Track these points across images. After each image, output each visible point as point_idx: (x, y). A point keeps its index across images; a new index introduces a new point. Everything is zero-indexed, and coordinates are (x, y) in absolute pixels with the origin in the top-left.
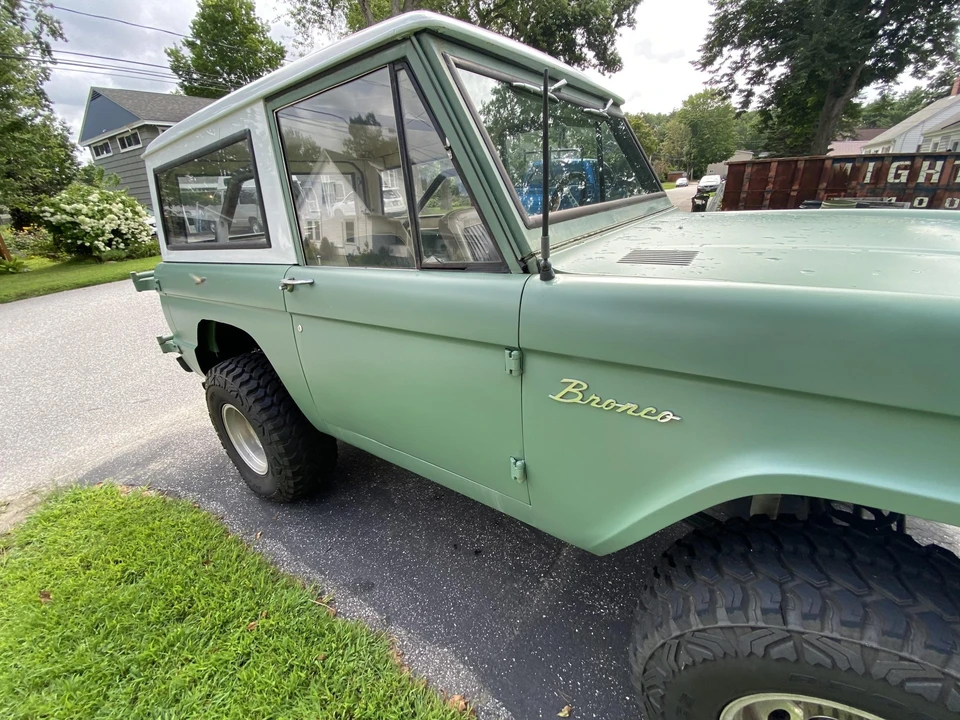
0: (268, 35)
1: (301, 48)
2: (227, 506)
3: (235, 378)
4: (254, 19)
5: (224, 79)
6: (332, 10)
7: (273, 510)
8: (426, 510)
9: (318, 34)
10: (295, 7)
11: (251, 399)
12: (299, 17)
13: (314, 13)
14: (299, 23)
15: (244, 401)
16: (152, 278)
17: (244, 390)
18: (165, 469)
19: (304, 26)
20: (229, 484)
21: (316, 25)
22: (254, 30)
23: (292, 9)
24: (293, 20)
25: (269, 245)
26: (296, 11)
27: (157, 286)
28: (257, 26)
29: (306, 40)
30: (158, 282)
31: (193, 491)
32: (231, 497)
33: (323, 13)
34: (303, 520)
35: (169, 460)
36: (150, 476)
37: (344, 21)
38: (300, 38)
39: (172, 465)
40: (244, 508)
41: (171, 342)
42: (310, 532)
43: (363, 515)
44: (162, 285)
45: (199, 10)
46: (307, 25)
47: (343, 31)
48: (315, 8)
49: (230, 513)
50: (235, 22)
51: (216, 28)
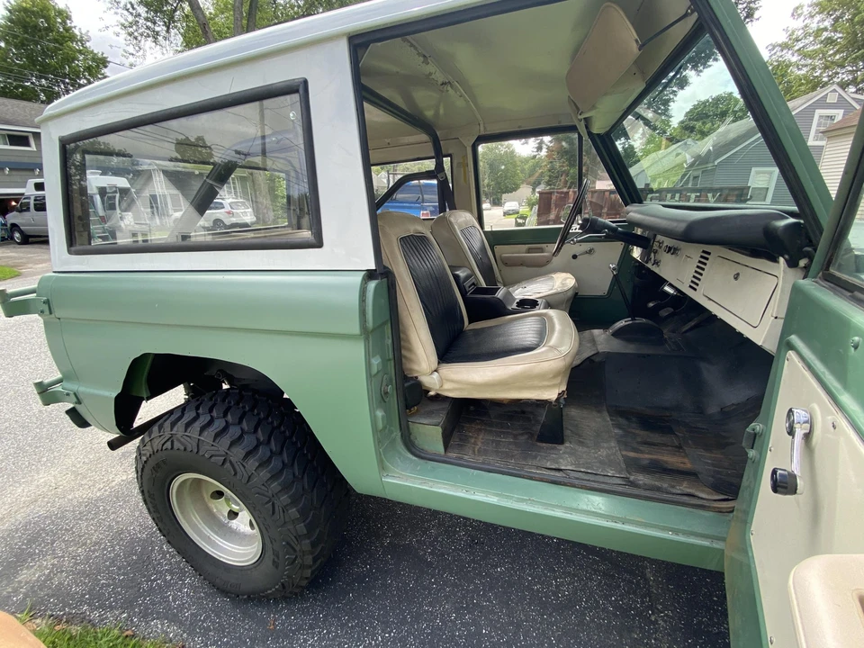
0: (88, 44)
1: (131, 59)
2: (181, 624)
3: (217, 435)
4: (71, 28)
5: (32, 83)
6: (168, 28)
7: (262, 613)
8: (473, 561)
9: (150, 48)
10: (126, 20)
11: (252, 464)
12: (131, 30)
13: (148, 28)
14: (130, 35)
15: (239, 468)
16: (33, 296)
17: (238, 453)
18: (48, 578)
19: (136, 38)
20: (168, 585)
21: (151, 39)
22: (73, 38)
23: (123, 21)
24: (124, 32)
25: (318, 243)
26: (127, 24)
27: (46, 307)
28: (75, 36)
29: (137, 52)
30: (47, 302)
31: (111, 608)
32: (181, 607)
33: (157, 29)
34: (316, 619)
35: (48, 562)
36: (26, 596)
37: (180, 39)
38: (131, 49)
39: (56, 569)
40: (213, 622)
41: (58, 388)
42: (337, 636)
43: (398, 589)
44: (54, 305)
45: (6, 13)
46: (139, 38)
47: (179, 49)
48: (149, 24)
49: (192, 633)
50: (49, 29)
51: (26, 32)
